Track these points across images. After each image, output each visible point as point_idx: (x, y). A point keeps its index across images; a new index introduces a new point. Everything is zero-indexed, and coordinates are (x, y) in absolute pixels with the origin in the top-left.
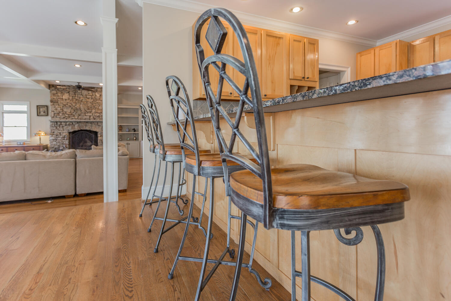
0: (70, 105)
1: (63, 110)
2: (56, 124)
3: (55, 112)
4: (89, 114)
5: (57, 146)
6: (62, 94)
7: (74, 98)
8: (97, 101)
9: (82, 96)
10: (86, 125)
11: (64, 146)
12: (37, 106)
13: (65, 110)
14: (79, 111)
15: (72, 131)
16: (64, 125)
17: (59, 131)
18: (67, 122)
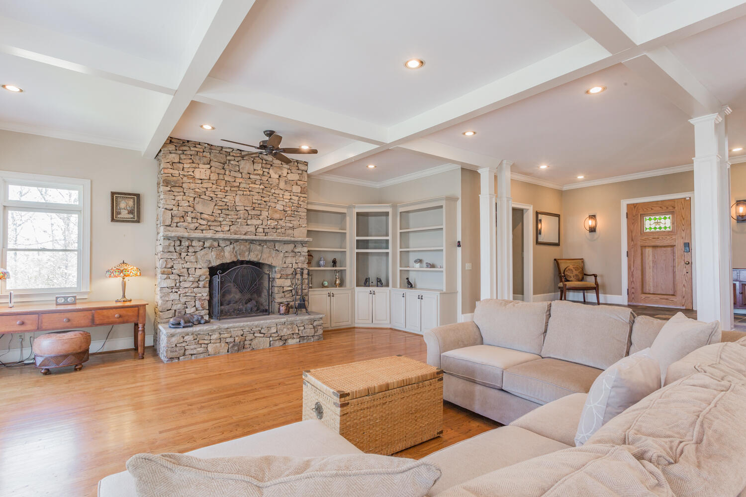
0: (212, 195)
1: (194, 208)
2: (178, 245)
3: (174, 212)
4: (255, 222)
5: (179, 306)
6: (194, 165)
7: (221, 177)
8: (273, 191)
9: (240, 175)
10: (250, 248)
11: (198, 304)
12: (113, 194)
13: (199, 208)
14: (232, 213)
15: (215, 263)
16: (198, 249)
17: (186, 266)
18: (207, 239)
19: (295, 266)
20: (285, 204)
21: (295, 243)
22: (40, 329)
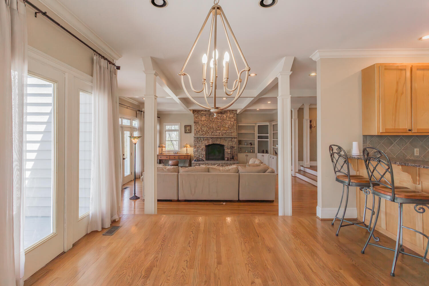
0: (206, 125)
1: (201, 129)
2: (197, 139)
3: (197, 130)
4: (219, 131)
5: (198, 156)
6: (201, 117)
7: (209, 119)
8: (224, 121)
10: (217, 140)
11: (202, 156)
12: (185, 126)
13: (203, 129)
14: (212, 129)
15: (207, 144)
16: (202, 140)
17: (199, 145)
18: (205, 138)
19: (232, 145)
20: (228, 125)
21: (232, 138)
22: (170, 159)
